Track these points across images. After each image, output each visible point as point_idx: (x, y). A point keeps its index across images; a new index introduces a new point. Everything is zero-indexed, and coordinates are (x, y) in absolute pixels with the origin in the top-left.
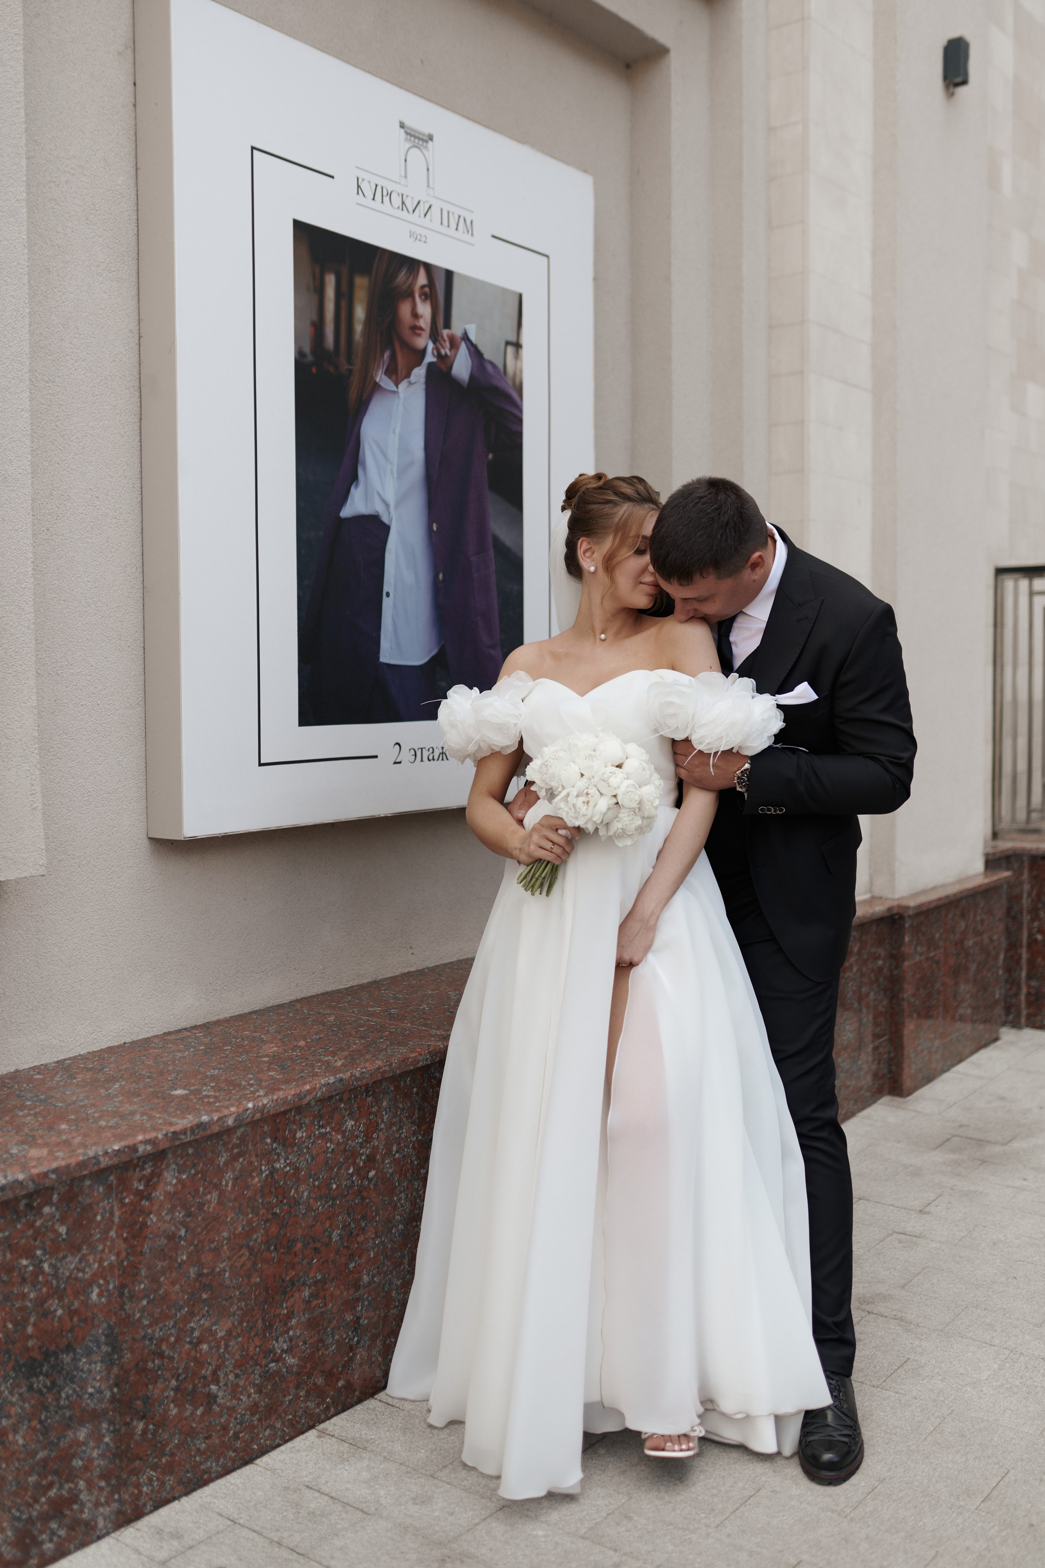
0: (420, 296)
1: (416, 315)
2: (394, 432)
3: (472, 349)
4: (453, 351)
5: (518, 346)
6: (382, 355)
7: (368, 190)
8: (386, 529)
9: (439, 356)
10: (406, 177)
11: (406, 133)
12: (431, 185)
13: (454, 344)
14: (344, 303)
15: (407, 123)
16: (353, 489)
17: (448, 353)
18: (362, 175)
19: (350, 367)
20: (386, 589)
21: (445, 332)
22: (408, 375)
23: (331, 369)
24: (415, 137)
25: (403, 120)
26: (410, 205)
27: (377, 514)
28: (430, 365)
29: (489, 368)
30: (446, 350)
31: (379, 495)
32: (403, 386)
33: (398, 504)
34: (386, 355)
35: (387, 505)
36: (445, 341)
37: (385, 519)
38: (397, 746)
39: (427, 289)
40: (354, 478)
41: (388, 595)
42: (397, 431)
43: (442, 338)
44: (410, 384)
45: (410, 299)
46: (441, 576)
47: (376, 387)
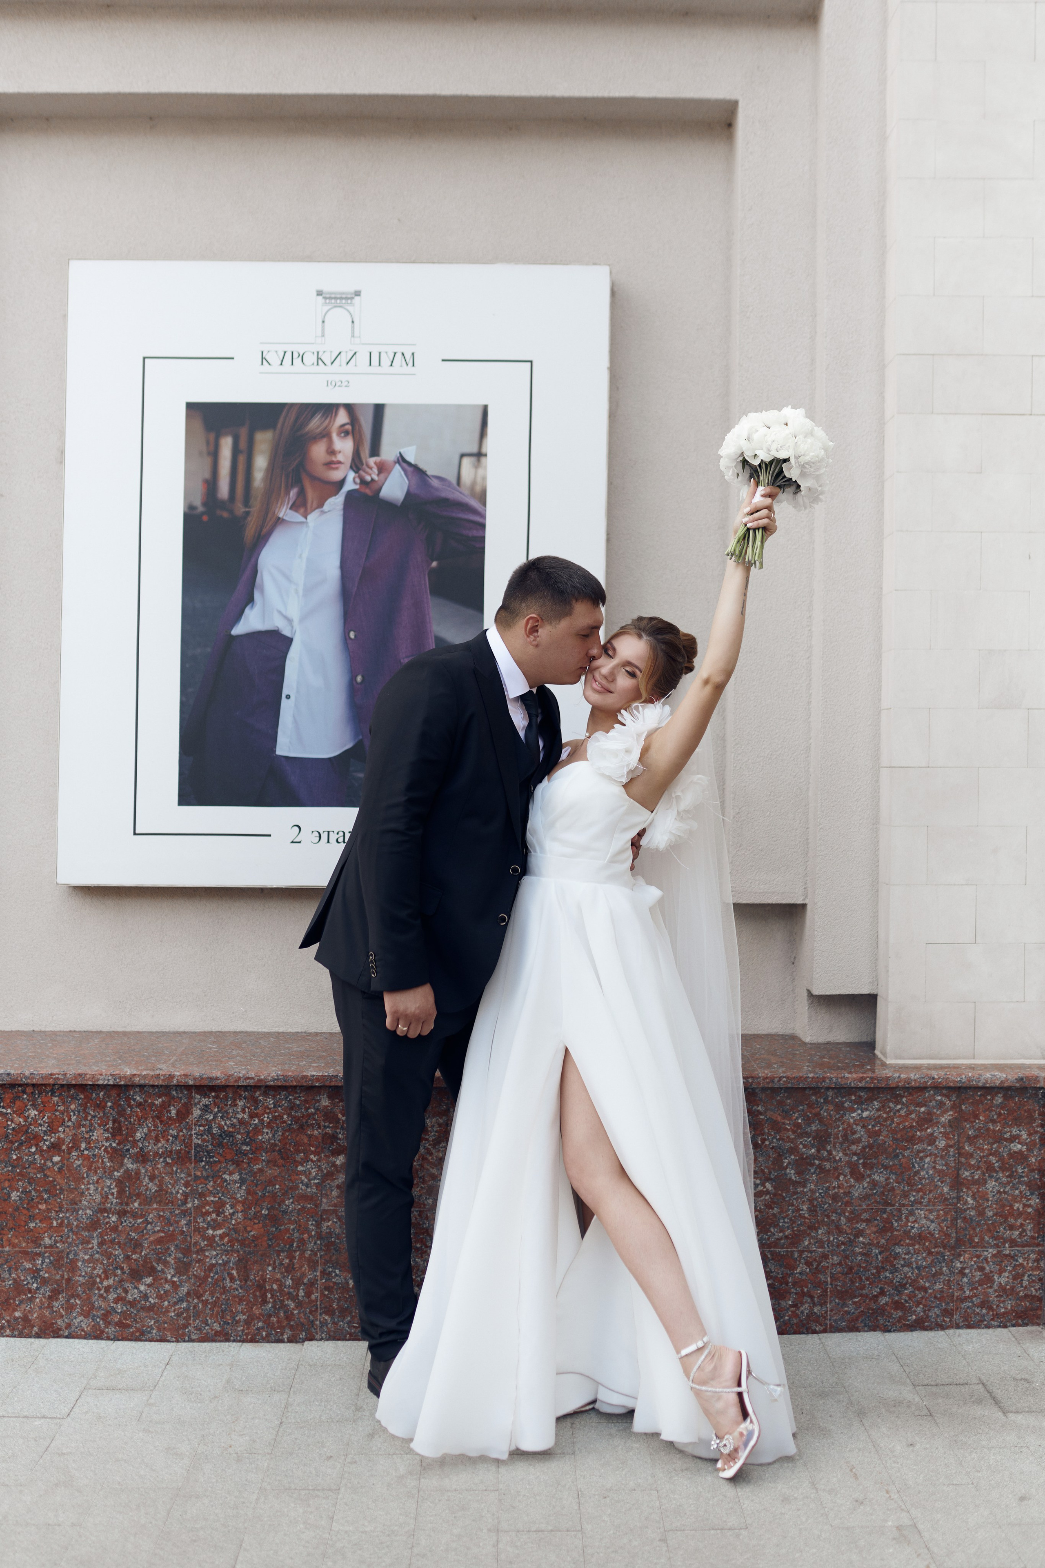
0: (339, 434)
1: (332, 452)
2: (300, 557)
3: (409, 469)
4: (382, 476)
5: (479, 455)
6: (287, 493)
7: (274, 359)
8: (289, 641)
9: (363, 482)
10: (323, 336)
11: (325, 298)
12: (357, 334)
13: (383, 468)
14: (242, 459)
15: (326, 288)
16: (247, 610)
17: (375, 477)
18: (265, 348)
19: (247, 510)
20: (285, 692)
21: (372, 461)
22: (321, 505)
23: (225, 515)
24: (336, 298)
25: (320, 288)
26: (327, 359)
27: (276, 629)
28: (350, 494)
29: (435, 483)
30: (373, 475)
31: (280, 612)
32: (313, 517)
33: (302, 620)
34: (293, 493)
35: (290, 621)
36: (371, 468)
37: (286, 632)
38: (297, 828)
39: (349, 427)
40: (250, 600)
41: (288, 697)
42: (305, 555)
43: (368, 466)
44: (323, 512)
45: (325, 440)
46: (359, 679)
47: (279, 521)
